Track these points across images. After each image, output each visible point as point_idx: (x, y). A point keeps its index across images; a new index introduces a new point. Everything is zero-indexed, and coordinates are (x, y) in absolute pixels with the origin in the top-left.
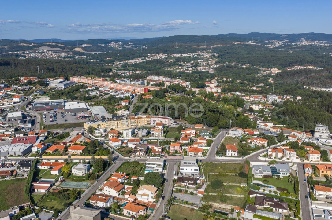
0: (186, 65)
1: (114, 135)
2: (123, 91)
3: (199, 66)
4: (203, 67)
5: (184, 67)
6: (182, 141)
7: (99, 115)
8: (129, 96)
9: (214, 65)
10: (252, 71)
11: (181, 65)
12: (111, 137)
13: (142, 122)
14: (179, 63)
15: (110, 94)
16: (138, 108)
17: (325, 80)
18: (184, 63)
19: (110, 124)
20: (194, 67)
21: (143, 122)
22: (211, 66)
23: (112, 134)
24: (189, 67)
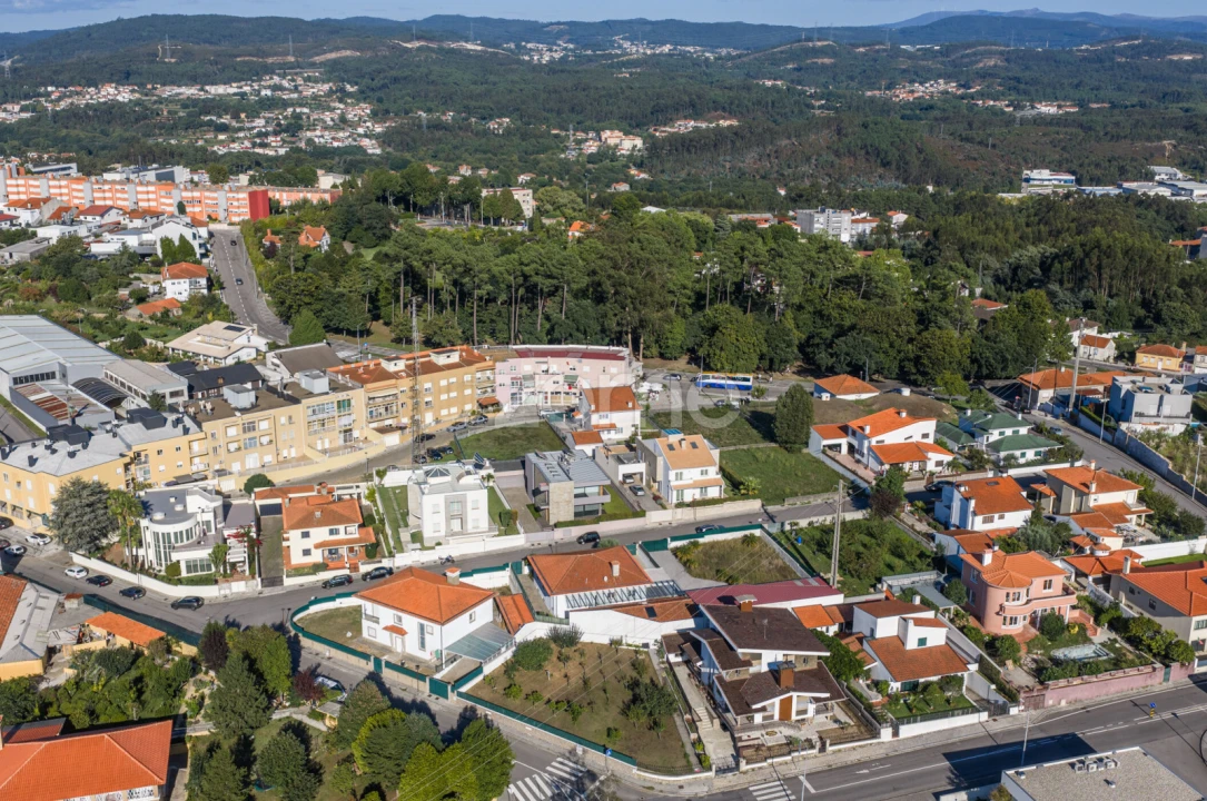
0: (247, 125)
1: (342, 536)
2: (112, 217)
3: (308, 130)
4: (327, 133)
5: (241, 135)
6: (985, 521)
7: (51, 376)
8: (182, 238)
9: (369, 124)
10: (541, 140)
11: (224, 128)
12: (317, 557)
13: (444, 397)
14: (214, 118)
15: (34, 234)
16: (319, 307)
17: (837, 161)
18: (236, 117)
19: (222, 442)
20: (285, 131)
21: (453, 394)
22: (359, 125)
23: (320, 534)
24: (266, 135)
